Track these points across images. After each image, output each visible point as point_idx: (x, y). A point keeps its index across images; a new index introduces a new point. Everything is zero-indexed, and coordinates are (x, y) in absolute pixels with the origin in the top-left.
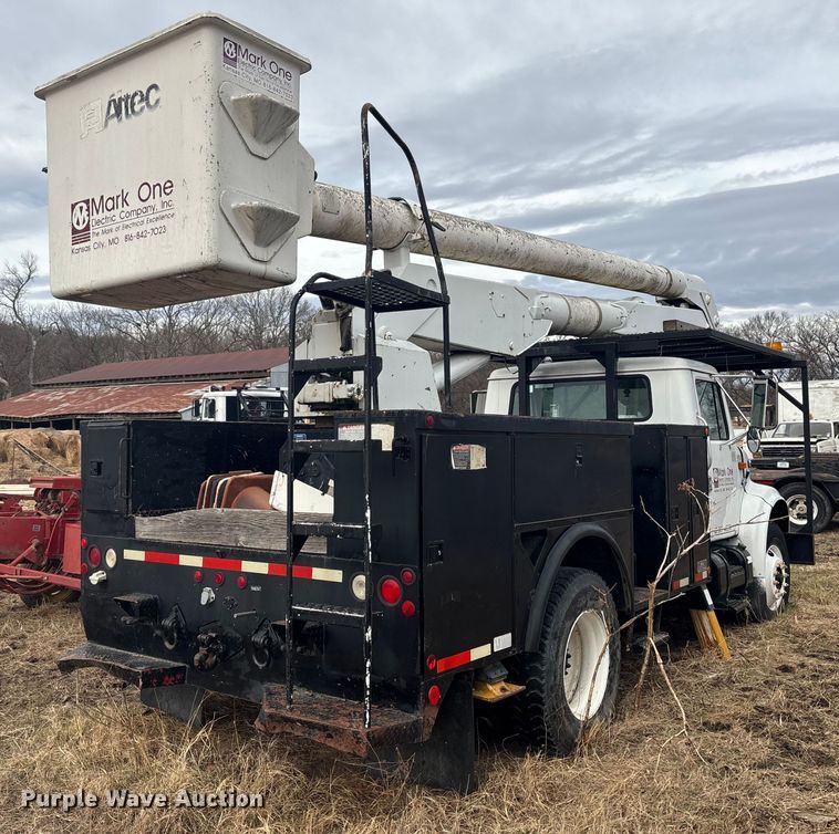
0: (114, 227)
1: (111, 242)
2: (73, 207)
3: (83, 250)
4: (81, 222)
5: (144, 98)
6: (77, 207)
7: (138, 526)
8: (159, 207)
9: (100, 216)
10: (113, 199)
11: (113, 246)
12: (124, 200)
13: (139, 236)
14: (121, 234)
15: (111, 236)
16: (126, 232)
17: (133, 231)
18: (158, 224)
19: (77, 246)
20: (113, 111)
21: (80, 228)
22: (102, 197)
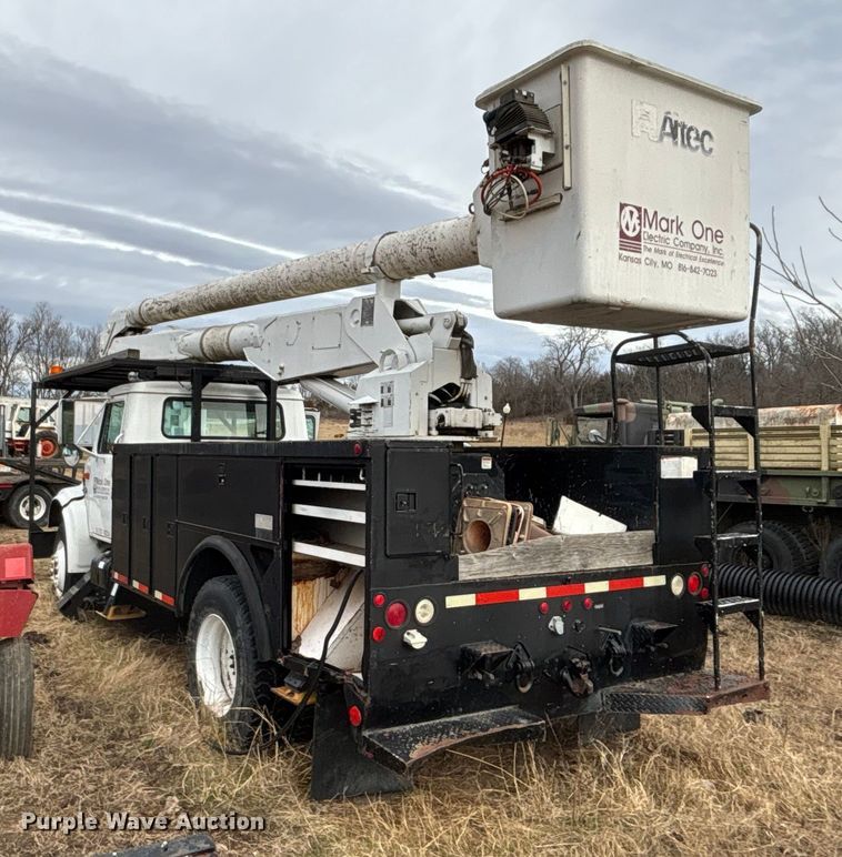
0: (668, 250)
1: (665, 265)
2: (622, 206)
3: (632, 260)
4: (631, 228)
5: (700, 139)
6: (627, 209)
7: (462, 567)
8: (710, 249)
9: (653, 232)
10: (667, 221)
11: (665, 270)
12: (678, 228)
13: (693, 270)
14: (676, 261)
15: (666, 258)
16: (680, 261)
17: (687, 263)
18: (710, 266)
19: (625, 253)
20: (668, 130)
21: (630, 234)
22: (656, 213)
